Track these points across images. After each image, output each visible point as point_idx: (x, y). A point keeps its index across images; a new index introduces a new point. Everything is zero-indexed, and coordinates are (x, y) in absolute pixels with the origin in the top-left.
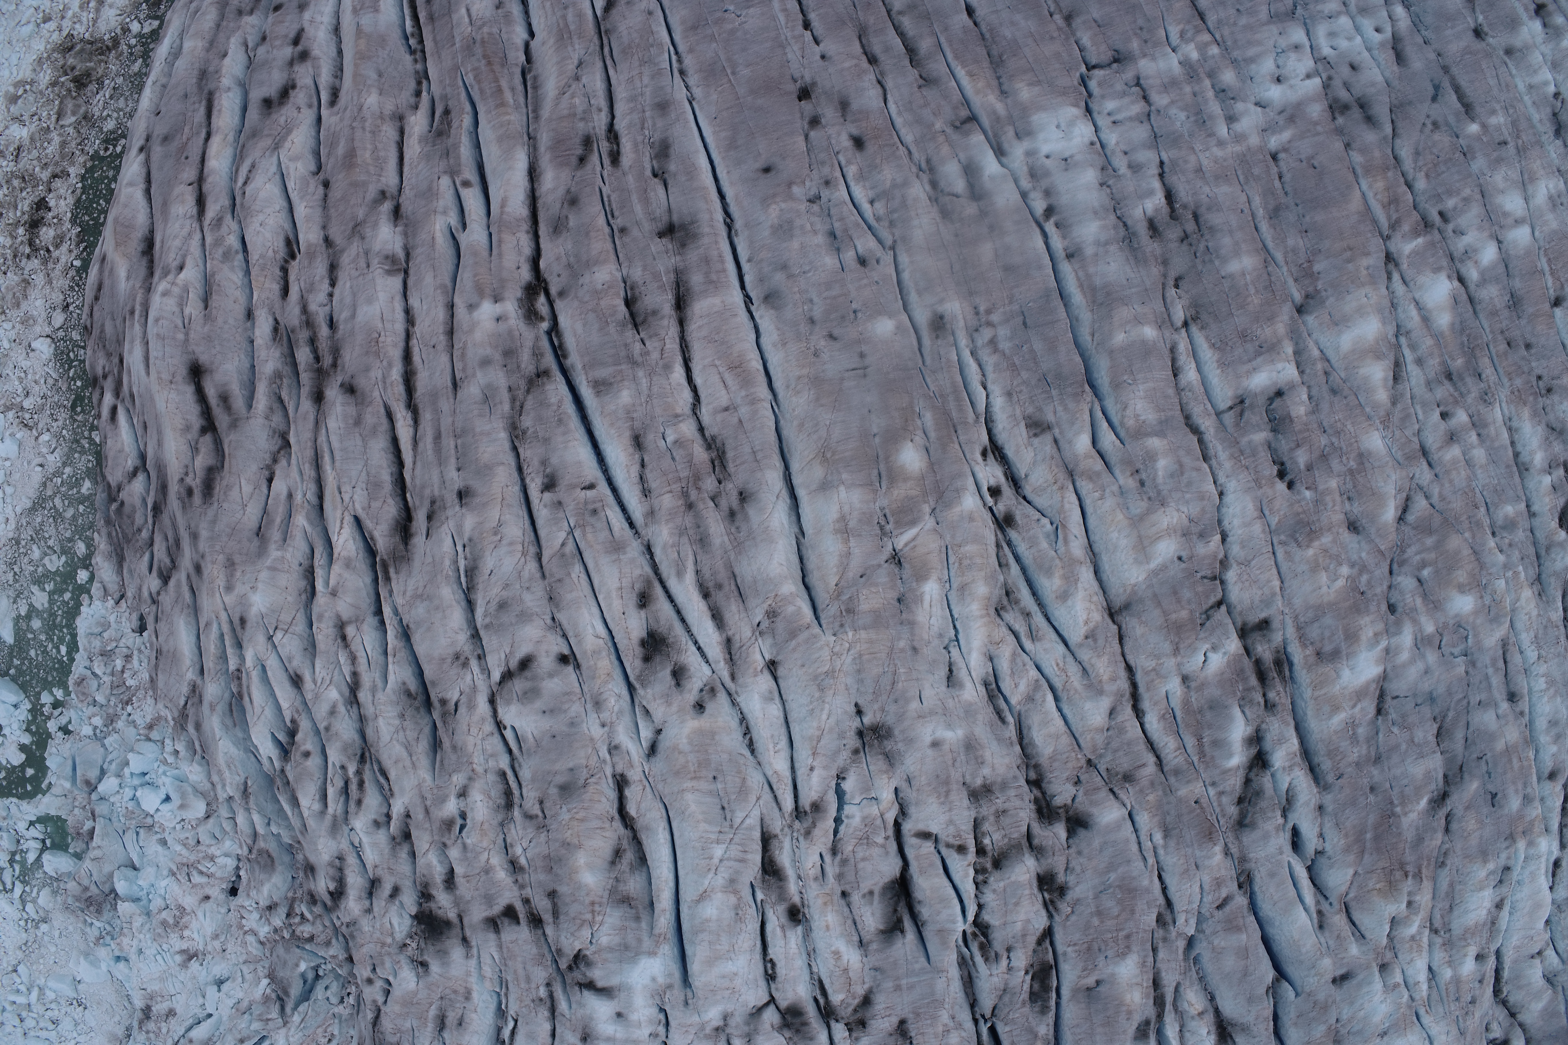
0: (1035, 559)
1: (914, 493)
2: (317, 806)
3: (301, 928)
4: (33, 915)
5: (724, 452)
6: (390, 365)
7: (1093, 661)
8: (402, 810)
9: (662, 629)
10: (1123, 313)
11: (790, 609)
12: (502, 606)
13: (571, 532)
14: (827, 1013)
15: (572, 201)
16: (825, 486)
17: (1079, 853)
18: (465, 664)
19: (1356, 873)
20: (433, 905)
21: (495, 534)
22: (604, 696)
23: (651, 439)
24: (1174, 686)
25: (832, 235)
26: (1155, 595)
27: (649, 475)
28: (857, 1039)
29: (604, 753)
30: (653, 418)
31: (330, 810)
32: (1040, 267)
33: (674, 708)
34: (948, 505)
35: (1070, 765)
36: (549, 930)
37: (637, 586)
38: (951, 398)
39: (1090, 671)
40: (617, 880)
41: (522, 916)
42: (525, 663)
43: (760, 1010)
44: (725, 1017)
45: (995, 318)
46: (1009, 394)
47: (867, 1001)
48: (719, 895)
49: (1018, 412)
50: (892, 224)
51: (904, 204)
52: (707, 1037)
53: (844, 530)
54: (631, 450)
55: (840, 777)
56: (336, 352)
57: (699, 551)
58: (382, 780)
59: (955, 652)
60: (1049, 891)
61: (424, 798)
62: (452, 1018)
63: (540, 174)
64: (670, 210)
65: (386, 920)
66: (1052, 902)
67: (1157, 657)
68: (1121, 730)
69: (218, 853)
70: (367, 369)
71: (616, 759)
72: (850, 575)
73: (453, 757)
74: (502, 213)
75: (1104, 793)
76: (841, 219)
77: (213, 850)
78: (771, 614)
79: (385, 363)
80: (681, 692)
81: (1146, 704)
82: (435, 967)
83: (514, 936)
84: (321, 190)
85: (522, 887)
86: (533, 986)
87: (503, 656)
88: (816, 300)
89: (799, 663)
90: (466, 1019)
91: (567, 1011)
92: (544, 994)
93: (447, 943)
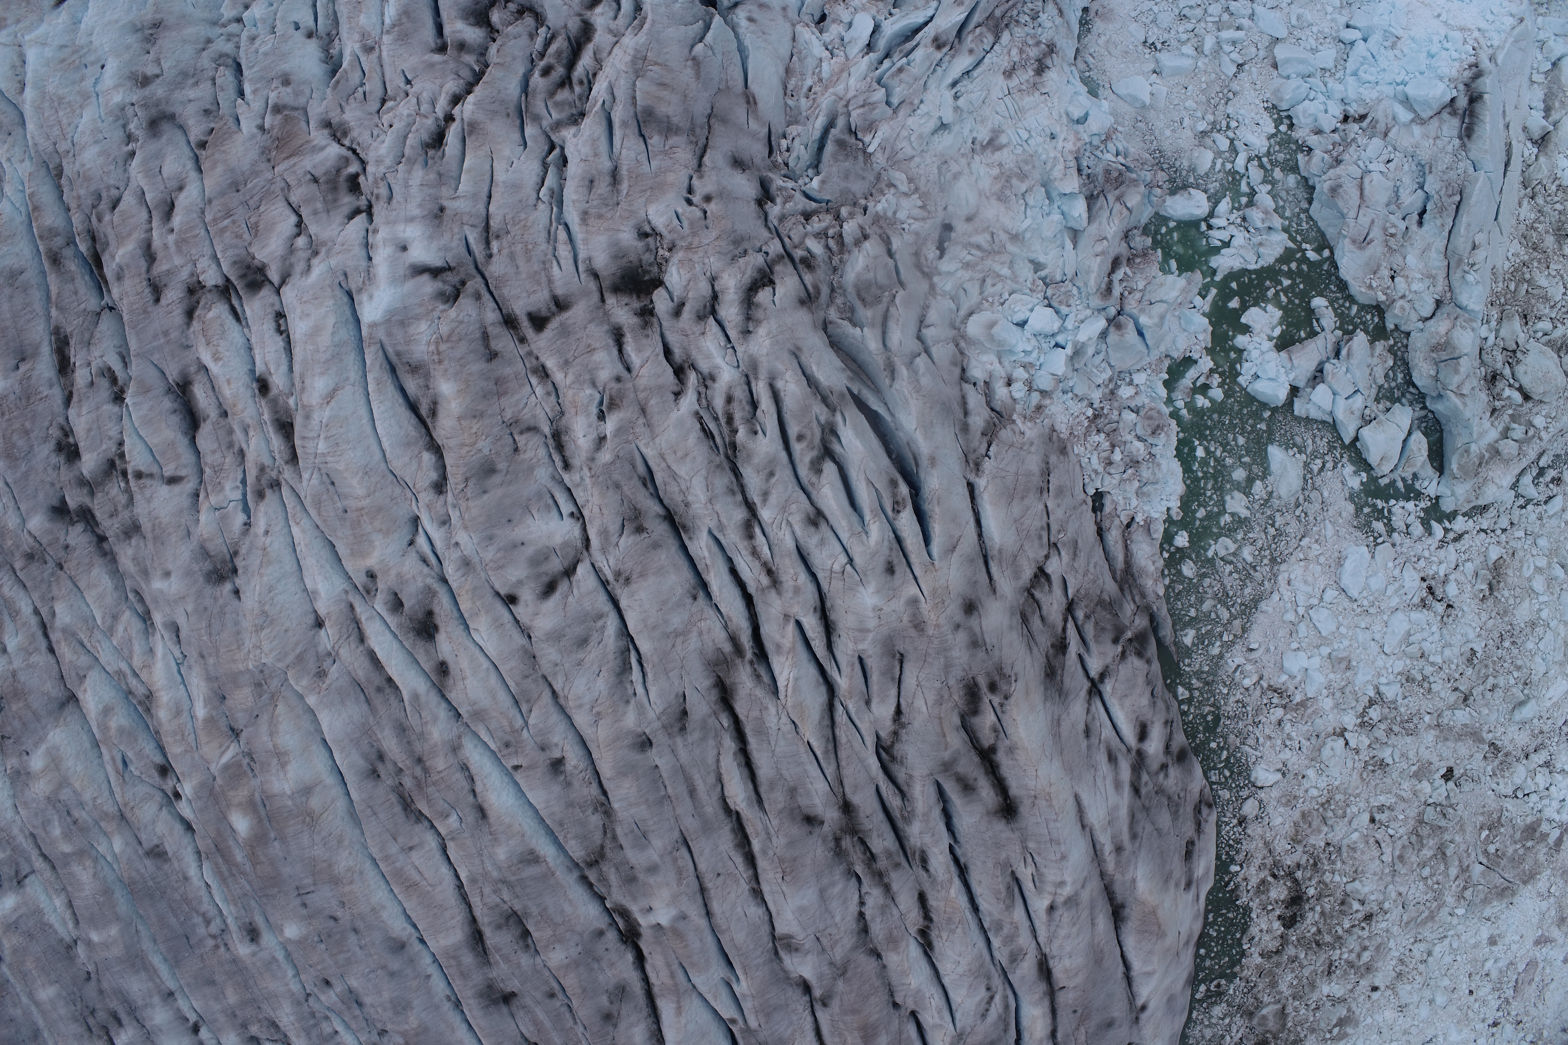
0: (136, 740)
1: (231, 793)
2: (781, 384)
3: (824, 225)
4: (1216, 135)
5: (405, 810)
6: (764, 852)
7: (75, 657)
8: (684, 400)
9: (420, 643)
10: (117, 951)
11: (305, 682)
12: (583, 642)
13: (526, 723)
14: (226, 290)
15: (608, 1018)
16: (307, 791)
17: (52, 484)
18: (618, 574)
20: (637, 305)
21: (598, 714)
22: (459, 573)
23: (471, 817)
24: (12, 643)
25: (359, 1004)
26: (38, 720)
27: (464, 784)
28: (192, 275)
29: (454, 515)
30: (473, 836)
31: (765, 383)
32: (189, 985)
33: (393, 572)
34: (203, 785)
35: (74, 563)
36: (493, 316)
37: (451, 682)
38: (226, 873)
39: (78, 646)
40: (427, 387)
41: (525, 323)
42: (550, 589)
43: (283, 282)
44: (309, 268)
45: (211, 943)
46: (186, 878)
47: (190, 314)
48: (314, 403)
49: (176, 864)
50: (313, 1015)
51: (308, 1033)
52: (324, 244)
53: (281, 757)
54: (485, 806)
55: (248, 524)
56: (839, 852)
57: (403, 720)
59: (177, 654)
60: (69, 445)
61: (649, 425)
62: (604, 185)
63: (650, 1038)
64: (513, 1016)
66: (66, 435)
67: (29, 666)
68: (43, 598)
69: (960, 273)
70: (791, 844)
71: (442, 511)
72: (265, 718)
73: (616, 476)
74: (678, 1002)
75: (44, 541)
76: (355, 1017)
77: (966, 275)
78: (321, 674)
79: (771, 853)
80: (390, 589)
81: (34, 621)
82: (627, 237)
83: (534, 298)
84: (899, 1000)
85: (530, 353)
86: (505, 252)
87: (575, 591)
88: (357, 949)
89: (290, 633)
90: (586, 192)
91: (468, 233)
92: (495, 245)
93: (613, 268)
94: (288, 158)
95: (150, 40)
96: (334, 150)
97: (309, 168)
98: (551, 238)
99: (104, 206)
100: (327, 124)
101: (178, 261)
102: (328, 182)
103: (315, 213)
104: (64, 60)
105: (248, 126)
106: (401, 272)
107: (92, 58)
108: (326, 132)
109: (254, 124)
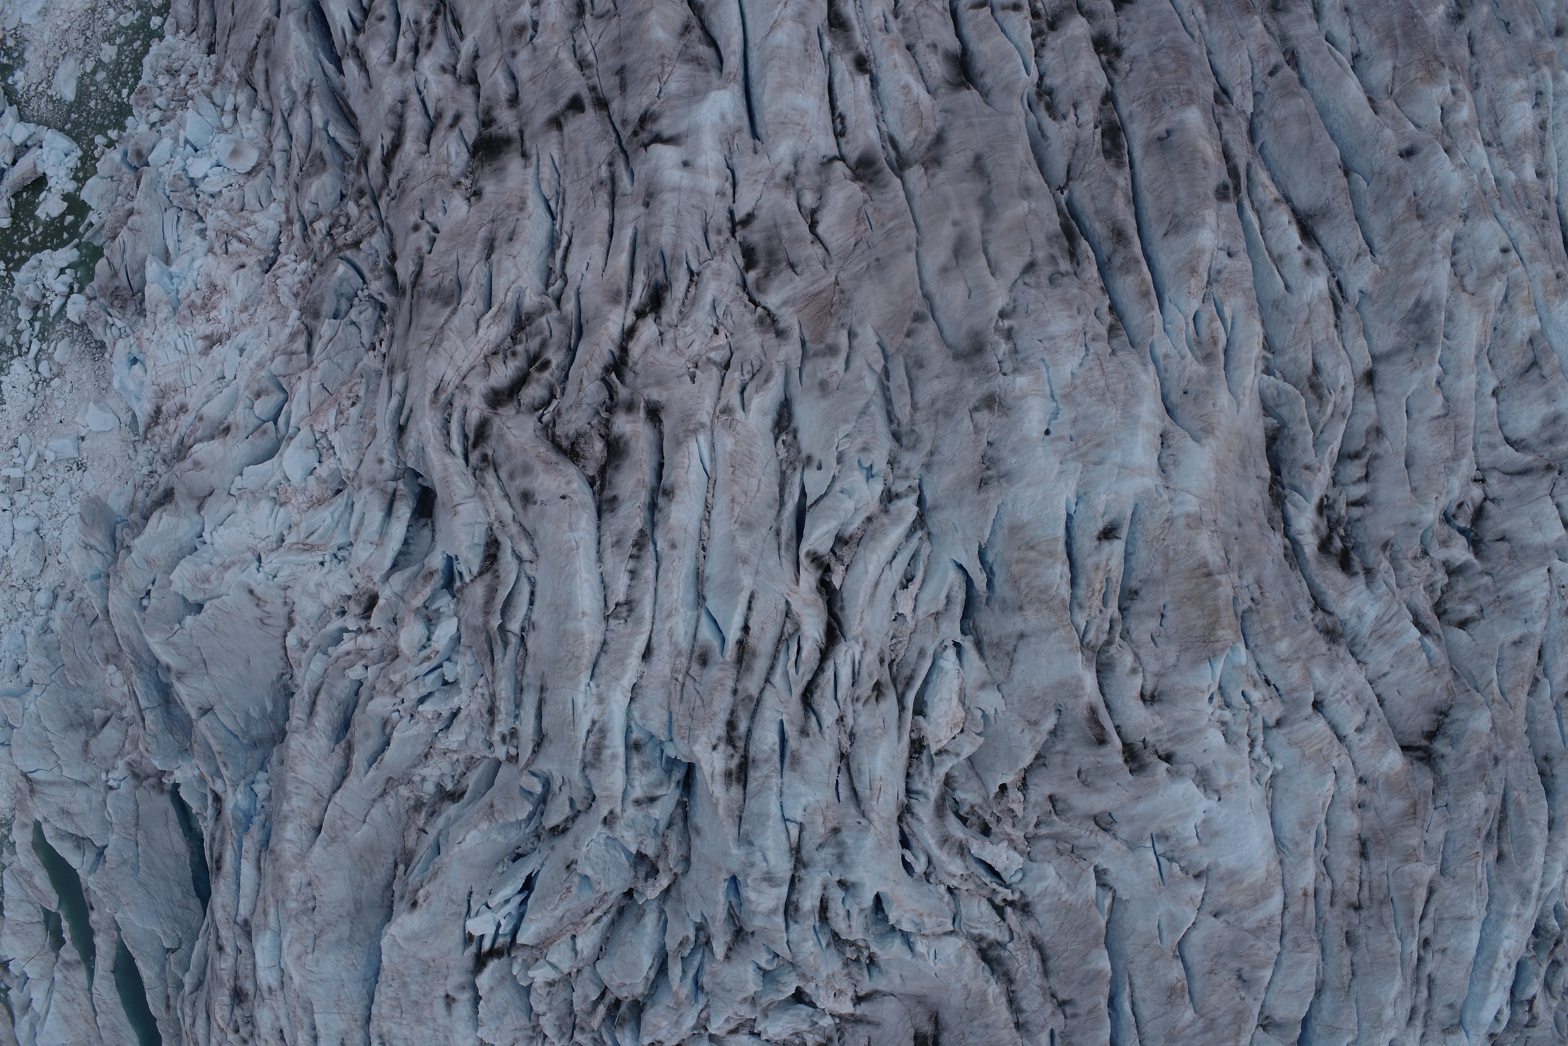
2: (386, 58)
8: (472, 49)
14: (901, 164)
17: (1128, 19)
19: (1394, 68)
20: (493, 129)
28: (933, 176)
31: (400, 55)
36: (615, 106)
40: (687, 47)
41: (588, 102)
43: (831, 161)
44: (796, 163)
47: (940, 139)
48: (791, 25)
52: (777, 186)
58: (453, 31)
60: (1106, 53)
61: (496, 17)
62: (502, 233)
65: (444, 148)
66: (1110, 63)
69: (261, 218)
82: (489, 189)
83: (577, 125)
85: (588, 77)
86: (595, 166)
90: (518, 230)
91: (629, 187)
92: (604, 172)
93: (505, 158)
94: (820, 292)
95: (988, 461)
96: (772, 300)
97: (797, 278)
98: (560, 194)
99: (1046, 270)
100: (781, 334)
101: (948, 190)
102: (778, 262)
103: (789, 225)
104: (1098, 445)
105: (868, 337)
106: (690, 140)
107: (1061, 445)
108: (782, 325)
109: (860, 338)
